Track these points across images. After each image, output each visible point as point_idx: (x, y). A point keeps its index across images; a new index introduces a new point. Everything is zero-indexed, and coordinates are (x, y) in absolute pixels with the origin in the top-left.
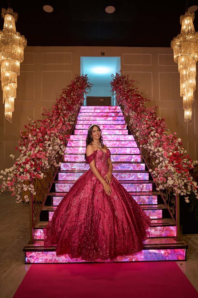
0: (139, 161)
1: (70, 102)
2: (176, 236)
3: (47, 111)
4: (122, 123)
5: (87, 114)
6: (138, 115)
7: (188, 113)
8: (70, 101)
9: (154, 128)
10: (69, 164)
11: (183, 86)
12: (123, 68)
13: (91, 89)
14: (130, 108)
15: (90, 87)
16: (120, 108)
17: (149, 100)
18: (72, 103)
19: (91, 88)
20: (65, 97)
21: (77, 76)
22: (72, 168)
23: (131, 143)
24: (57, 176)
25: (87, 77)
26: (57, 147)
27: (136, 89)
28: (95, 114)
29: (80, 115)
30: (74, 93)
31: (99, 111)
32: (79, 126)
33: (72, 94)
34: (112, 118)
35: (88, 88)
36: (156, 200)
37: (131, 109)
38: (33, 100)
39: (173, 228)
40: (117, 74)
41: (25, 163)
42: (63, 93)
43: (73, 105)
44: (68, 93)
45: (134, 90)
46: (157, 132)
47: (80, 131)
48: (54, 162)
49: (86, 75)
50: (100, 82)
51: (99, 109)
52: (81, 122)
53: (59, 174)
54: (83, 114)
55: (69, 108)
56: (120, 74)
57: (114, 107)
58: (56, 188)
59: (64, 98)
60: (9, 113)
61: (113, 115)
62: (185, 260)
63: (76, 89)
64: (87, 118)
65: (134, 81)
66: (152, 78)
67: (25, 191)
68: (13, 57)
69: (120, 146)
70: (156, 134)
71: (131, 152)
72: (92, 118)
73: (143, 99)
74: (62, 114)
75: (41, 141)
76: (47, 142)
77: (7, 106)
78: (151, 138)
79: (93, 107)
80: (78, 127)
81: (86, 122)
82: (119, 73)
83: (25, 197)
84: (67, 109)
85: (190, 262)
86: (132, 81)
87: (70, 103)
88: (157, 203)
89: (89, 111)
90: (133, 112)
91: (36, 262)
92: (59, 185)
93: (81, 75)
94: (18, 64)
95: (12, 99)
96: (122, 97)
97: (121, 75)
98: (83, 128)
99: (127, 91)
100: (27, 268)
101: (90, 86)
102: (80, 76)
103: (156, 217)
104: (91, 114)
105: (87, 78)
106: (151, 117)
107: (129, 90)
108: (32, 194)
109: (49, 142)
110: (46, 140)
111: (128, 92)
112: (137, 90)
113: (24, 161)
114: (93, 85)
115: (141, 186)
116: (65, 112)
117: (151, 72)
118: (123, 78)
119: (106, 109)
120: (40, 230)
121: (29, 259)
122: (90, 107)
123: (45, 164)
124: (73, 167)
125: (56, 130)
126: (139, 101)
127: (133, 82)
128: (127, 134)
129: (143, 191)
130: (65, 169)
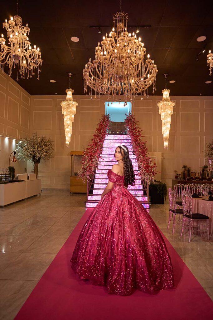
0: (137, 169)
2: (147, 201)
4: (130, 147)
5: (109, 141)
7: (166, 144)
10: (100, 170)
11: (164, 128)
12: (133, 109)
18: (102, 137)
24: (95, 175)
25: (109, 115)
28: (114, 141)
31: (116, 138)
34: (125, 143)
36: (142, 187)
39: (146, 197)
40: (129, 114)
41: (87, 168)
42: (96, 131)
44: (99, 130)
47: (105, 152)
52: (106, 146)
54: (107, 141)
57: (126, 136)
60: (67, 142)
61: (126, 141)
62: (149, 208)
64: (109, 143)
65: (138, 121)
68: (71, 112)
72: (112, 144)
75: (91, 159)
77: (67, 138)
80: (104, 149)
81: (108, 146)
85: (151, 209)
88: (142, 189)
89: (110, 138)
91: (90, 207)
92: (96, 180)
93: (105, 115)
94: (73, 116)
95: (70, 135)
97: (132, 114)
100: (86, 209)
103: (140, 194)
104: (111, 141)
113: (86, 167)
116: (99, 143)
117: (152, 112)
119: (122, 137)
121: (87, 205)
122: (111, 135)
124: (102, 172)
130: (98, 173)
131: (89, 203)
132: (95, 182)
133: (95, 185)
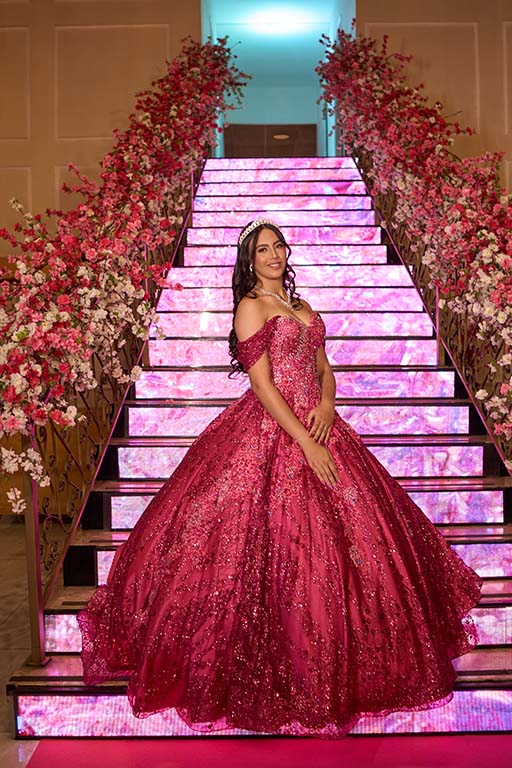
0: (433, 361)
1: (168, 142)
3: (83, 176)
4: (363, 223)
6: (427, 188)
8: (168, 136)
9: (492, 236)
10: (165, 375)
13: (241, 95)
14: (397, 160)
15: (237, 84)
16: (354, 166)
17: (469, 130)
18: (174, 145)
19: (243, 88)
20: (147, 123)
21: (188, 45)
22: (179, 392)
23: (398, 296)
24: (124, 418)
25: (226, 47)
26: (122, 311)
27: (417, 89)
28: (260, 189)
29: (202, 191)
30: (182, 107)
31: (273, 176)
32: (201, 232)
33: (173, 113)
34: (324, 200)
35: (230, 91)
36: (501, 509)
37: (399, 165)
38: (25, 138)
40: (341, 33)
41: (8, 370)
42: (138, 108)
43: (180, 154)
44: (158, 109)
45: (409, 92)
46: (503, 250)
47: (205, 251)
48: (113, 368)
49: (223, 41)
50: (278, 66)
51: (275, 169)
52: (208, 220)
53: (132, 411)
54: (215, 190)
55: (165, 165)
56: (354, 36)
57: (331, 162)
58: (121, 465)
59: (143, 127)
61: (328, 189)
63: (186, 91)
64: (231, 204)
65: (409, 59)
66: (476, 46)
67: (8, 474)
69: (358, 305)
70: (501, 258)
71: (399, 328)
72: (249, 204)
73: (443, 126)
74: (137, 186)
75: (63, 289)
76: (86, 289)
78: (480, 272)
79: (251, 163)
80: (193, 237)
81: (223, 220)
82: (348, 31)
83: (11, 496)
84: (155, 170)
86: (402, 59)
87: (165, 146)
88: (501, 520)
89: (235, 176)
90: (408, 177)
91: (55, 733)
92: (134, 452)
93: (204, 41)
96: (366, 120)
97: (359, 35)
98: (214, 242)
99: (381, 95)
100: (25, 752)
101: (241, 80)
102: (198, 44)
103: (500, 573)
104: (243, 189)
105: (228, 50)
106: (480, 192)
107: (388, 92)
108: (34, 484)
109: (94, 293)
110: (82, 285)
111: (387, 99)
112: (423, 93)
113: (2, 360)
114: (250, 78)
115: (440, 456)
116: (149, 178)
117: (475, 25)
118: (365, 49)
119: (303, 169)
120: (65, 617)
121: (29, 720)
122: (241, 163)
123: (79, 374)
124: (182, 388)
125: (119, 246)
126: (430, 135)
127: (405, 63)
128: (384, 260)
129: (448, 473)
130: (151, 394)
131: (45, 703)
132: (125, 472)
133: (114, 499)
